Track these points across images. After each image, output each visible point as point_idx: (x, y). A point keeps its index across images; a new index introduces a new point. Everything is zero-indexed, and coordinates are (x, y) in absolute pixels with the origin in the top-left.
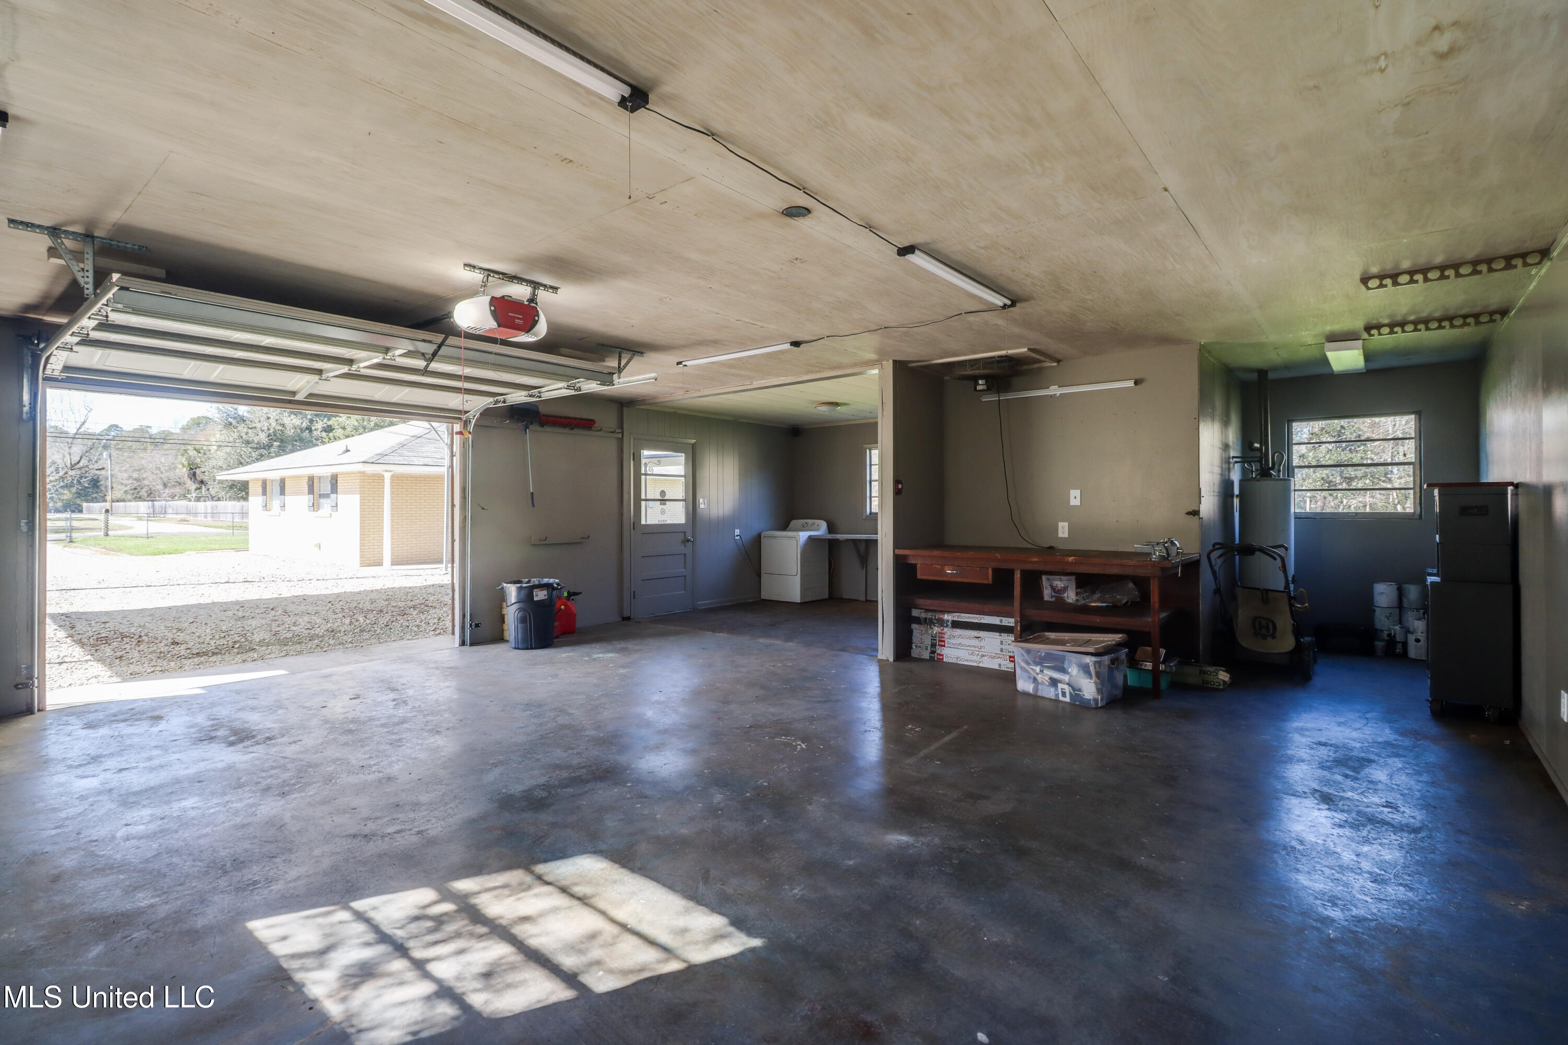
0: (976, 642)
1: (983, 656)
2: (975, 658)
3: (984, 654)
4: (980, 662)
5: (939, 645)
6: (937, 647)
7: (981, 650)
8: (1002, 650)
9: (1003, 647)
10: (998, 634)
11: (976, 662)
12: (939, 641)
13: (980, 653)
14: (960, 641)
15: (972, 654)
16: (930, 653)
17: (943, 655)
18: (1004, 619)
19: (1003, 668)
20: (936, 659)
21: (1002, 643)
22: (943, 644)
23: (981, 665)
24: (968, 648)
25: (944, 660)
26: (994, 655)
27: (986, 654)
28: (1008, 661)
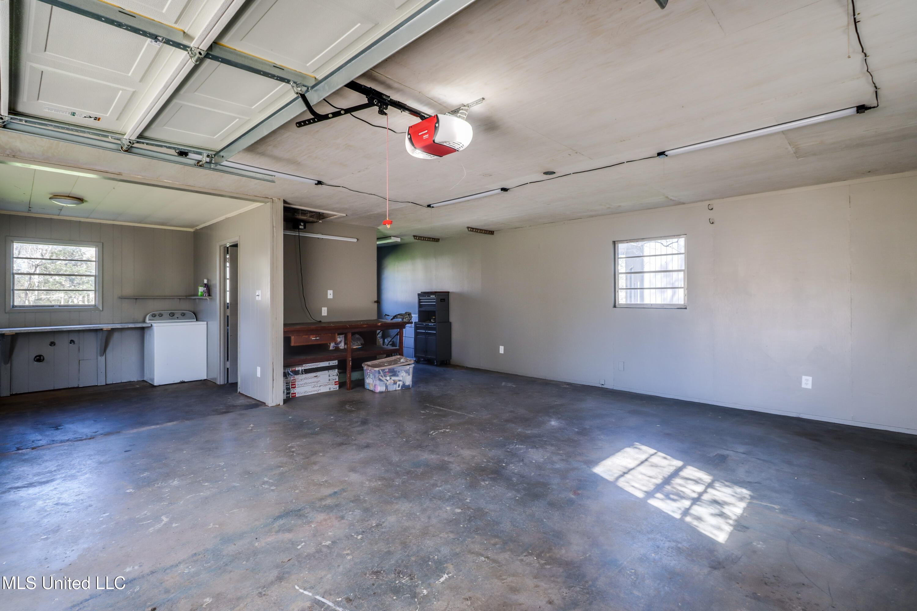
0: (315, 379)
1: (320, 386)
2: (315, 389)
3: (321, 385)
4: (319, 390)
5: (292, 388)
6: (291, 389)
7: (318, 383)
8: (329, 380)
9: (330, 378)
10: (327, 371)
11: (316, 391)
12: (292, 385)
13: (319, 385)
14: (305, 381)
15: (314, 387)
16: (286, 394)
17: (295, 393)
18: (330, 362)
19: (332, 390)
20: (291, 397)
21: (329, 376)
22: (294, 386)
23: (319, 392)
24: (311, 384)
25: (297, 396)
26: (327, 384)
27: (322, 384)
28: (334, 385)
